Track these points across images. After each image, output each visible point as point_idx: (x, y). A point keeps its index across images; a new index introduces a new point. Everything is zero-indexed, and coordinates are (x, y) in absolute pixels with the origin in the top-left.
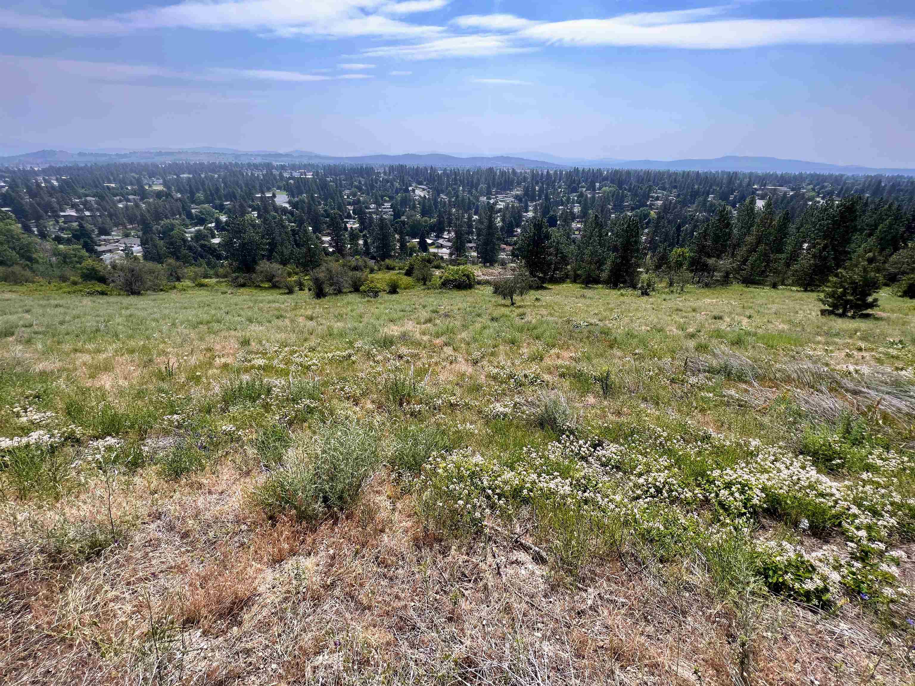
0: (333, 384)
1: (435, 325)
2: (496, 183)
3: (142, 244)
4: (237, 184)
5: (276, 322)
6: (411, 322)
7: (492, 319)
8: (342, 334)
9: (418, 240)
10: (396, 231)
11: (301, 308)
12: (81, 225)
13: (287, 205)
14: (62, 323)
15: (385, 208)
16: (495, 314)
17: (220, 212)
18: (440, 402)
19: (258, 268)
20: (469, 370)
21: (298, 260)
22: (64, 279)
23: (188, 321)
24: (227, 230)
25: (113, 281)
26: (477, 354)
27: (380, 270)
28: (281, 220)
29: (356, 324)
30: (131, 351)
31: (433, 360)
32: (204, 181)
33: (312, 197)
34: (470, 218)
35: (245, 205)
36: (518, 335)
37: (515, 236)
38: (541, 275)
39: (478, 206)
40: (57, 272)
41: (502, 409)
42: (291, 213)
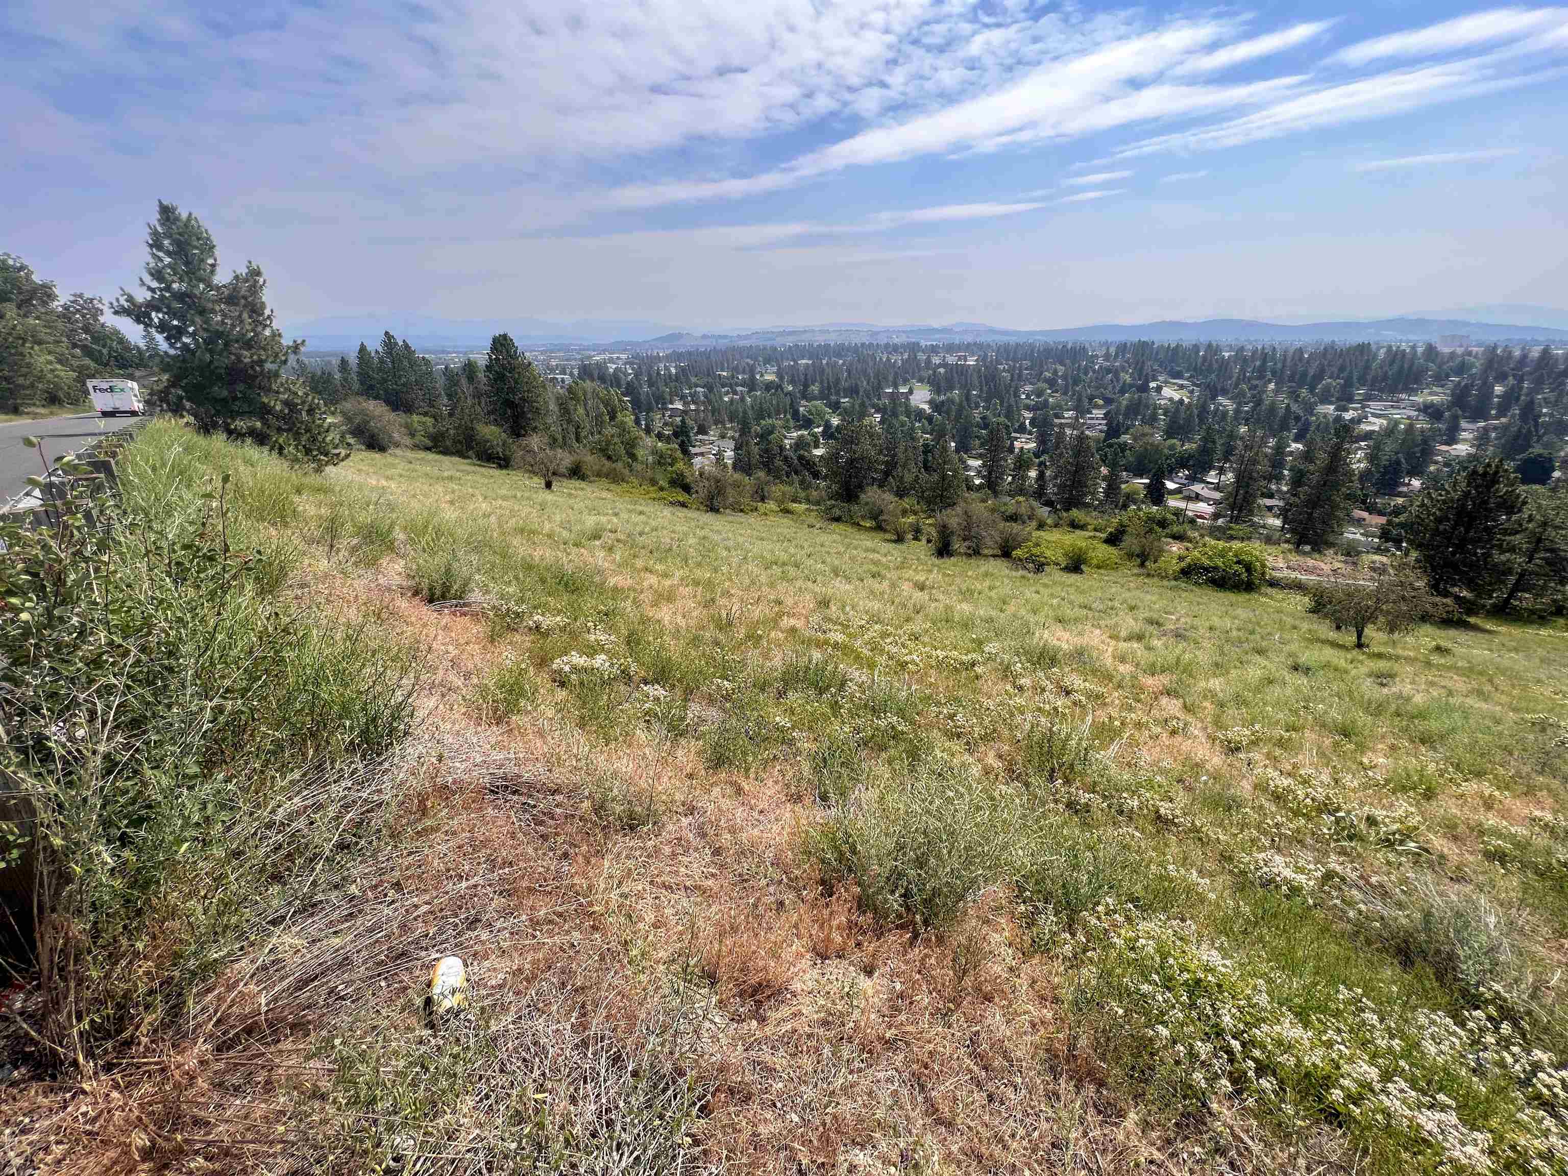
0: (938, 704)
1: (1149, 648)
2: (1369, 377)
3: (736, 449)
4: (865, 372)
5: (869, 581)
6: (1098, 632)
7: (1296, 668)
8: (966, 625)
9: (1147, 481)
10: (1104, 461)
11: (910, 568)
12: (683, 421)
13: (926, 407)
14: (641, 534)
15: (1092, 419)
16: (1305, 658)
17: (834, 412)
18: (1136, 803)
19: (862, 496)
20: (1216, 760)
21: (923, 492)
22: (653, 482)
23: (762, 557)
24: (836, 439)
25: (697, 492)
26: (1239, 733)
27: (1056, 526)
28: (913, 429)
29: (994, 613)
30: (696, 583)
31: (1133, 715)
32: (823, 370)
33: (968, 397)
34: (1280, 449)
35: (867, 403)
36: (1362, 719)
37: (1400, 495)
38: (1464, 593)
39: (1307, 424)
40: (650, 473)
41: (1288, 873)
42: (930, 419)
